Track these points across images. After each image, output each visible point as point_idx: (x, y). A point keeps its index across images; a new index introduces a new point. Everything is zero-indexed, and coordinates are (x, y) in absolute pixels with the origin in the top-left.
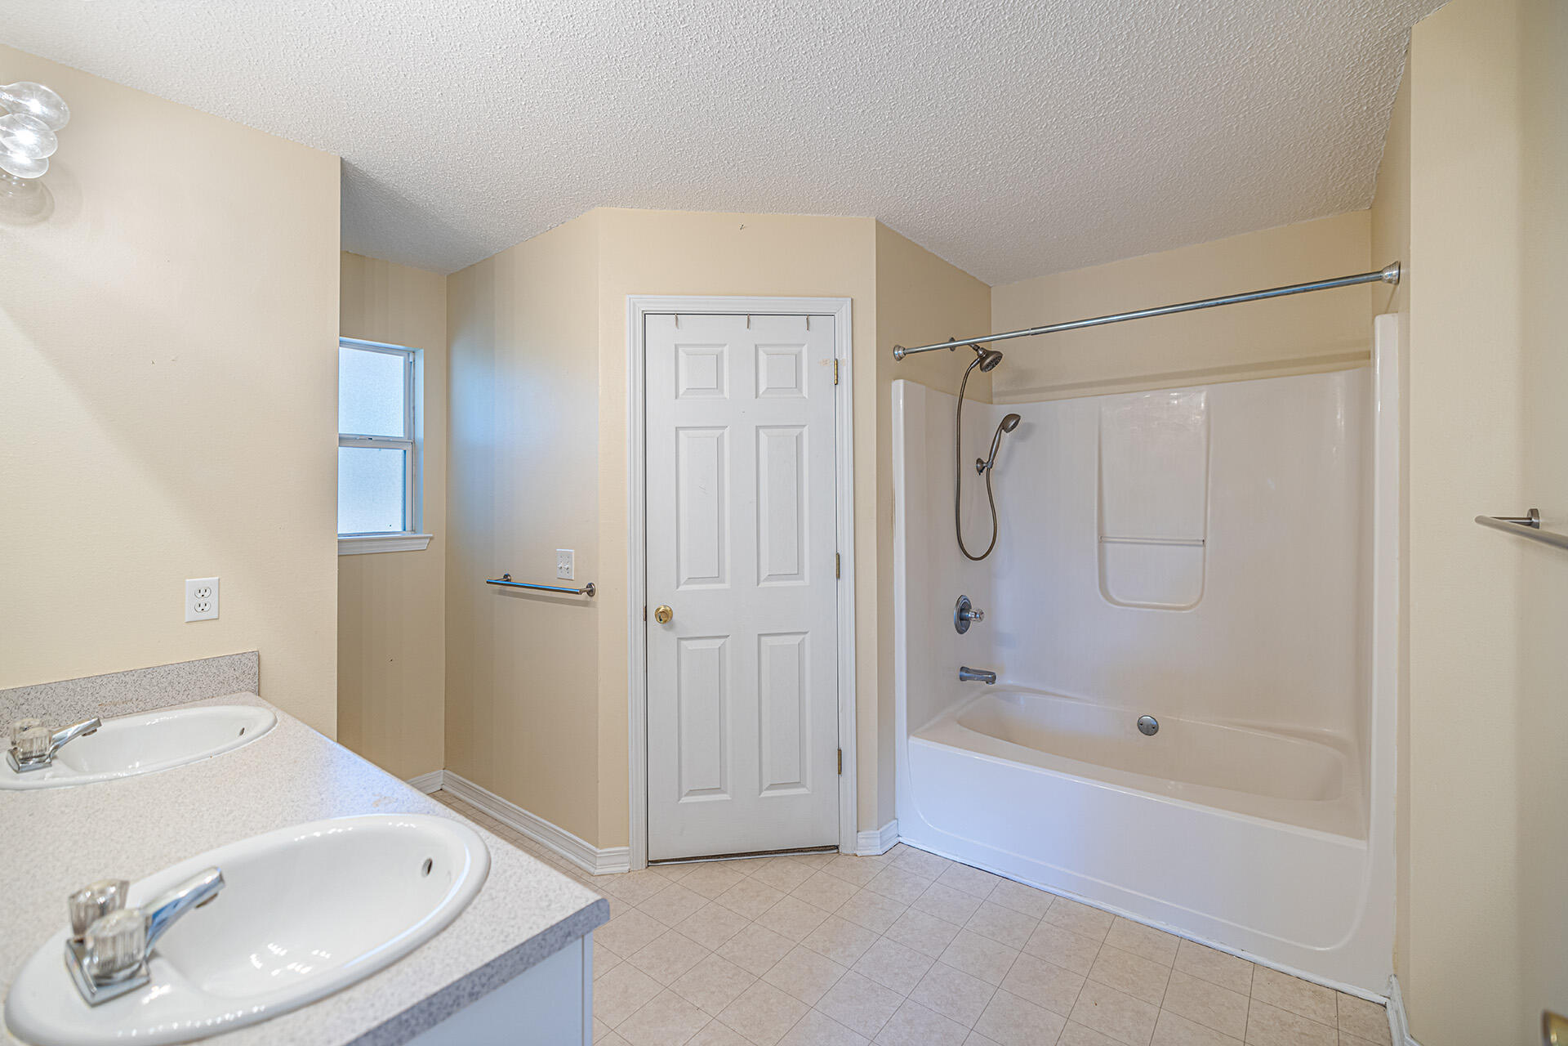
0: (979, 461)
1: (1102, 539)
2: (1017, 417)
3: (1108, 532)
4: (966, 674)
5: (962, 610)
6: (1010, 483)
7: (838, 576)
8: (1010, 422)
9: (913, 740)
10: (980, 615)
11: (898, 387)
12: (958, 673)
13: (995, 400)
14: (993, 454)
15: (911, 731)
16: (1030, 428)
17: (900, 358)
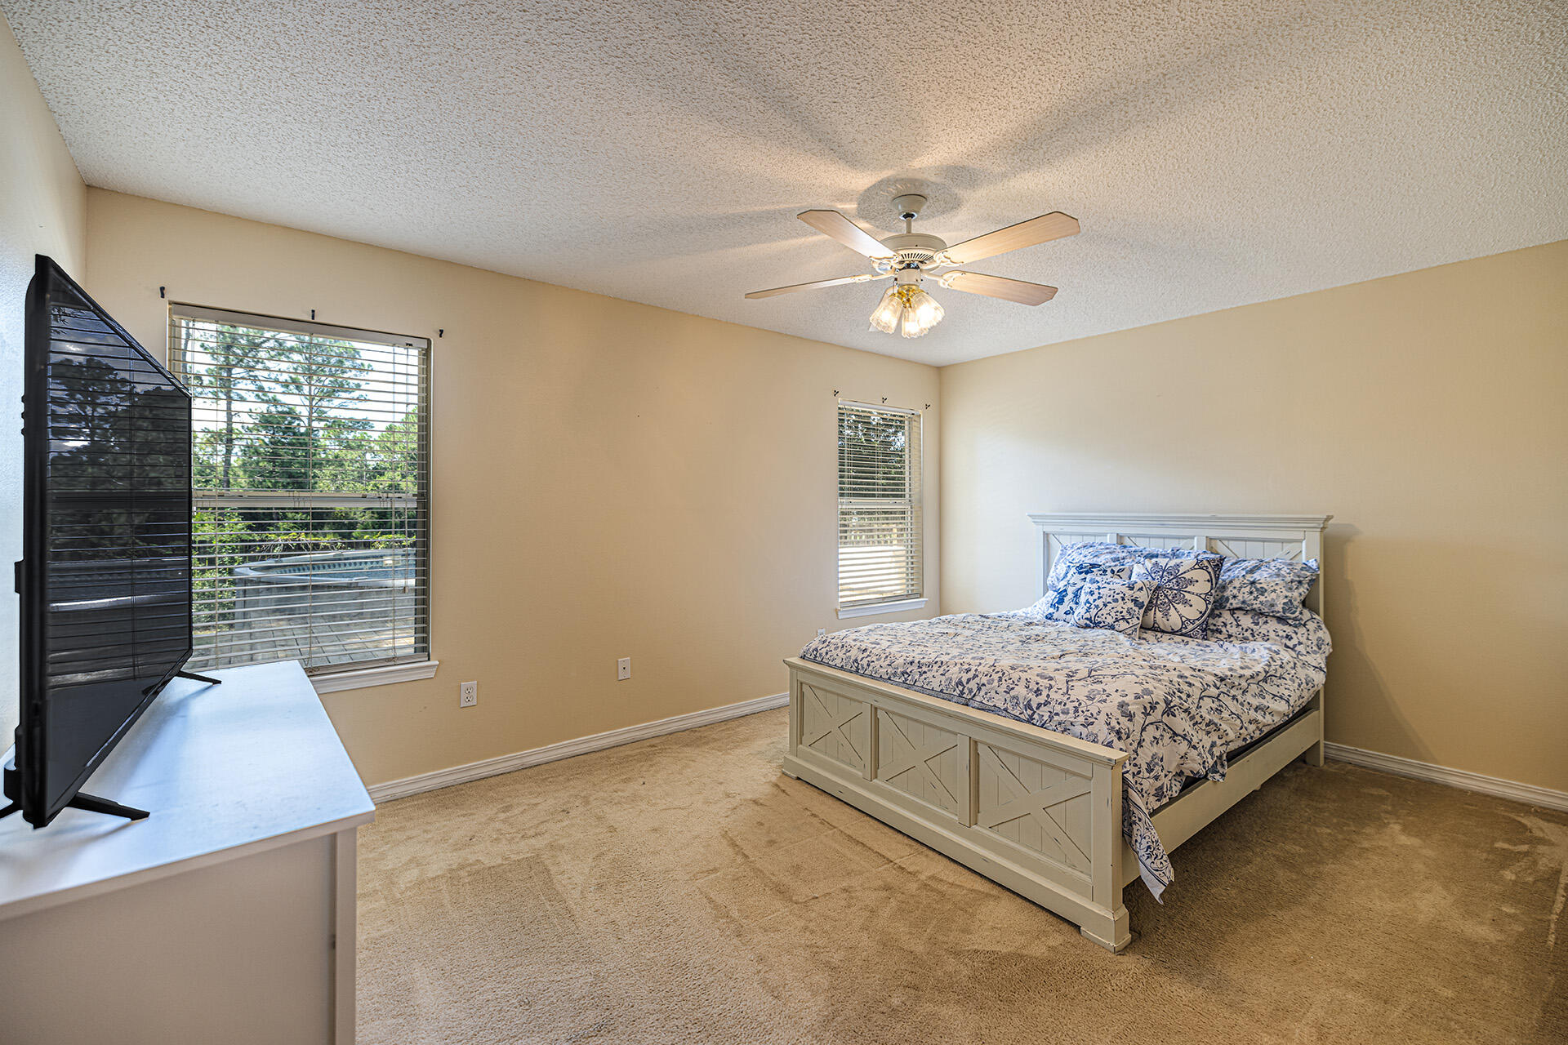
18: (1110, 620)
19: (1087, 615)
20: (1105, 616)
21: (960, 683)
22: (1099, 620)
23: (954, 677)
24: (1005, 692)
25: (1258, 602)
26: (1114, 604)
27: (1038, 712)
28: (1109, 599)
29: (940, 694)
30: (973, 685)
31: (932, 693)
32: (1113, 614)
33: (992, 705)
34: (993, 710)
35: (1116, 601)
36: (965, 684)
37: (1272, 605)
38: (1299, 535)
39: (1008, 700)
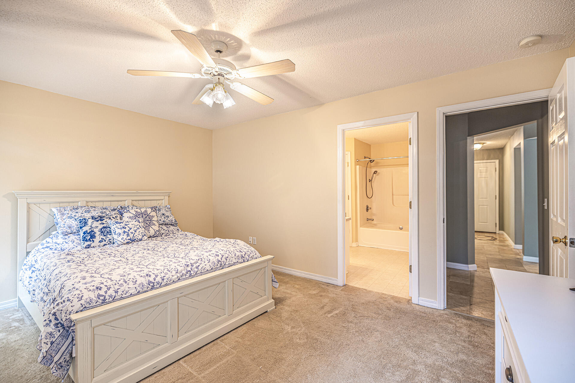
0: (369, 180)
1: (393, 195)
2: (377, 171)
3: (394, 193)
4: (368, 220)
5: (367, 208)
6: (375, 184)
7: (349, 199)
8: (375, 172)
9: (361, 228)
10: (370, 208)
11: (358, 167)
12: (366, 219)
13: (372, 167)
14: (372, 179)
15: (360, 227)
16: (379, 173)
17: (358, 161)
18: (140, 237)
19: (129, 238)
20: (137, 236)
21: (219, 261)
22: (135, 238)
23: (215, 260)
24: (235, 256)
25: (168, 220)
26: (139, 230)
27: (245, 257)
28: (135, 229)
29: (212, 270)
30: (224, 259)
31: (208, 271)
32: (141, 234)
33: (233, 262)
34: (234, 264)
35: (138, 228)
36: (221, 260)
37: (172, 221)
38: (162, 198)
39: (236, 258)
